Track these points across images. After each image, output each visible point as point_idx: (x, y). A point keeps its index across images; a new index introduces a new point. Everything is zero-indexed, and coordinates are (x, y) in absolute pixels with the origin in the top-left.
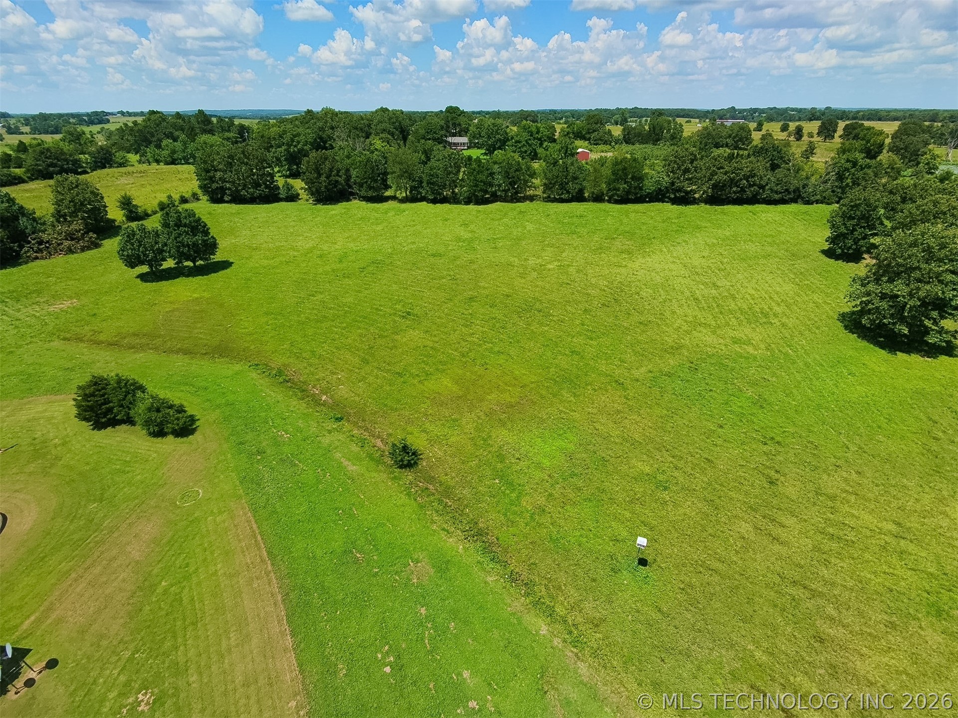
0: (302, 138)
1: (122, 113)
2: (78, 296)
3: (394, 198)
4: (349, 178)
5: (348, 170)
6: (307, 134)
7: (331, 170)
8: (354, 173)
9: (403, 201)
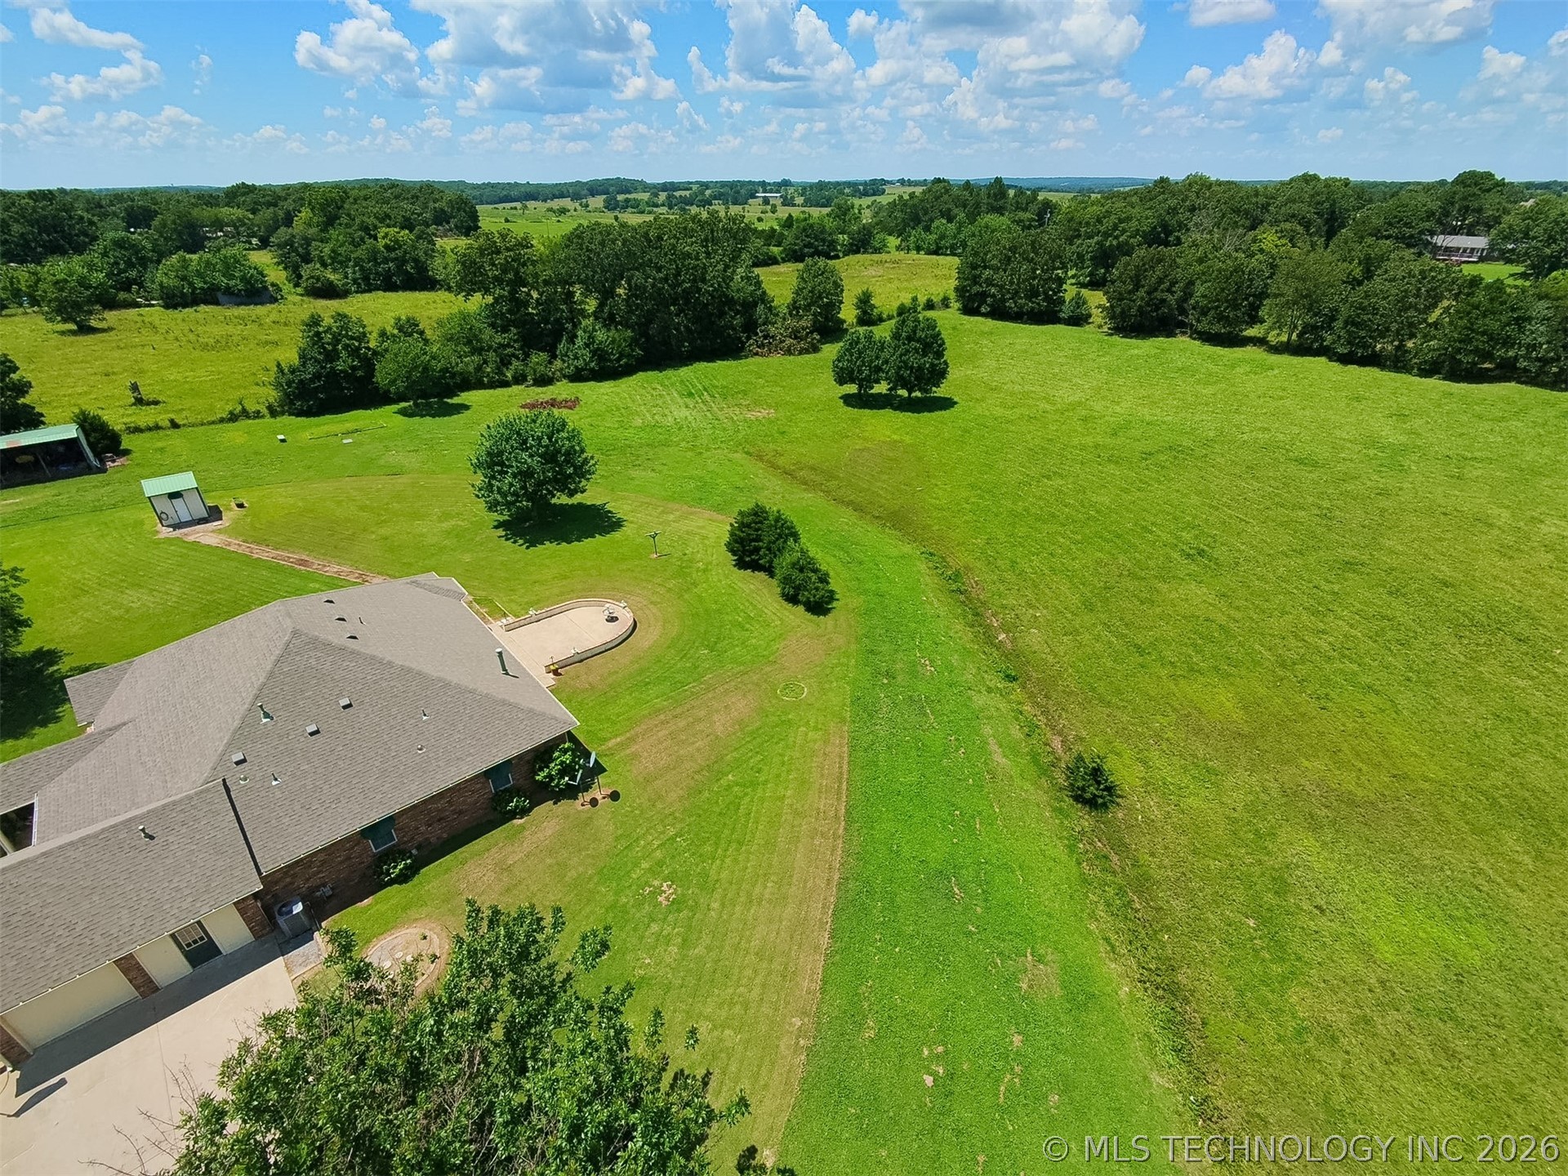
0: (1134, 224)
1: (902, 182)
2: (777, 407)
3: (1260, 342)
4: (1188, 294)
5: (1191, 283)
6: (1145, 218)
7: (1161, 281)
8: (1200, 289)
9: (1277, 349)
